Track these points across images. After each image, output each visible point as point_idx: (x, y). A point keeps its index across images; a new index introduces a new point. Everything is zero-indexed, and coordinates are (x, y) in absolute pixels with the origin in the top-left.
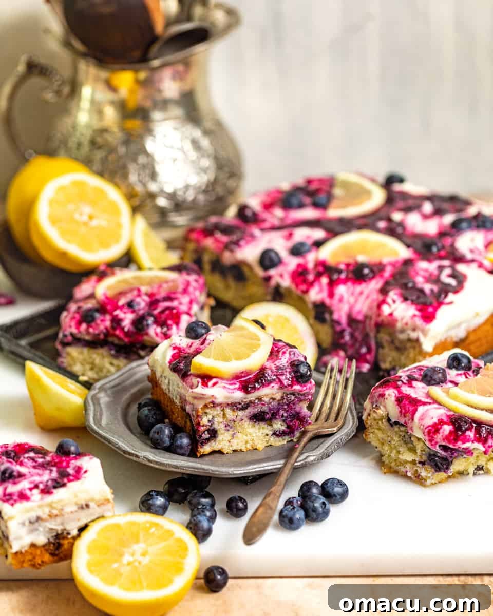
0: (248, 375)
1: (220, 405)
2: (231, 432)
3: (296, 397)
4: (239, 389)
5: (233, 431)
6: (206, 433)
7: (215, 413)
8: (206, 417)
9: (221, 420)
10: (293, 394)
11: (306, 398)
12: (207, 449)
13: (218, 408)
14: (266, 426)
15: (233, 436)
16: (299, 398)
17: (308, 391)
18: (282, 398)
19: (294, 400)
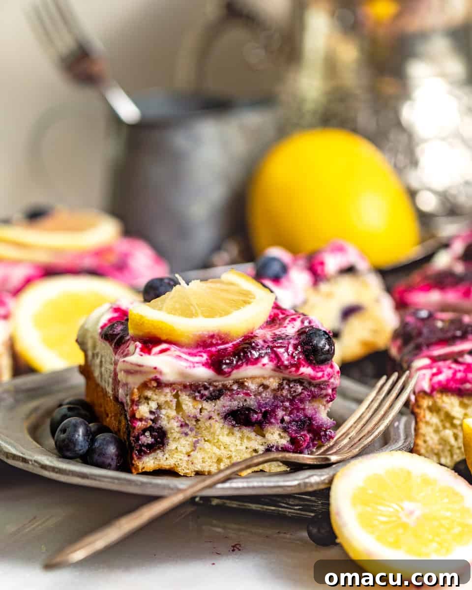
0: (223, 343)
1: (170, 385)
2: (191, 439)
3: (305, 389)
4: (206, 365)
5: (195, 436)
6: (147, 434)
7: (162, 399)
8: (146, 404)
9: (173, 413)
10: (300, 382)
11: (324, 392)
12: (149, 462)
13: (167, 390)
14: (253, 435)
15: (194, 446)
16: (311, 391)
17: (326, 378)
18: (281, 387)
19: (301, 393)
